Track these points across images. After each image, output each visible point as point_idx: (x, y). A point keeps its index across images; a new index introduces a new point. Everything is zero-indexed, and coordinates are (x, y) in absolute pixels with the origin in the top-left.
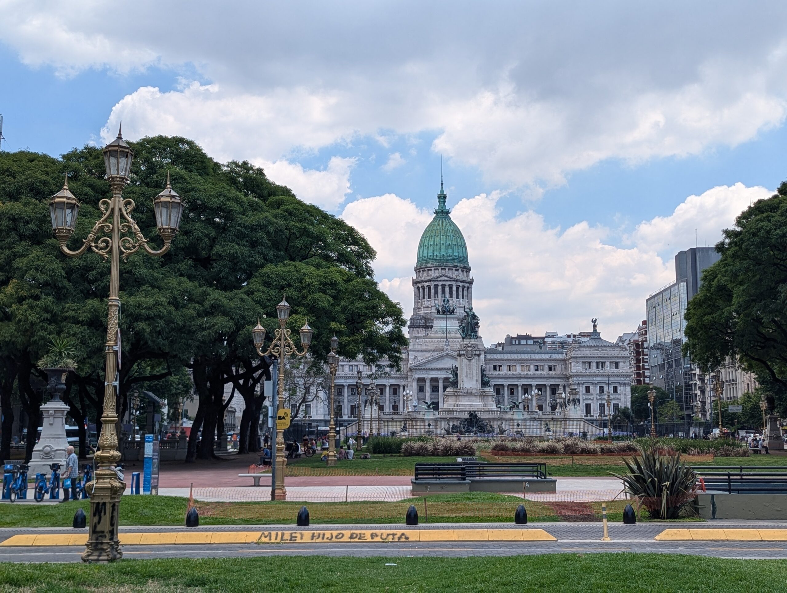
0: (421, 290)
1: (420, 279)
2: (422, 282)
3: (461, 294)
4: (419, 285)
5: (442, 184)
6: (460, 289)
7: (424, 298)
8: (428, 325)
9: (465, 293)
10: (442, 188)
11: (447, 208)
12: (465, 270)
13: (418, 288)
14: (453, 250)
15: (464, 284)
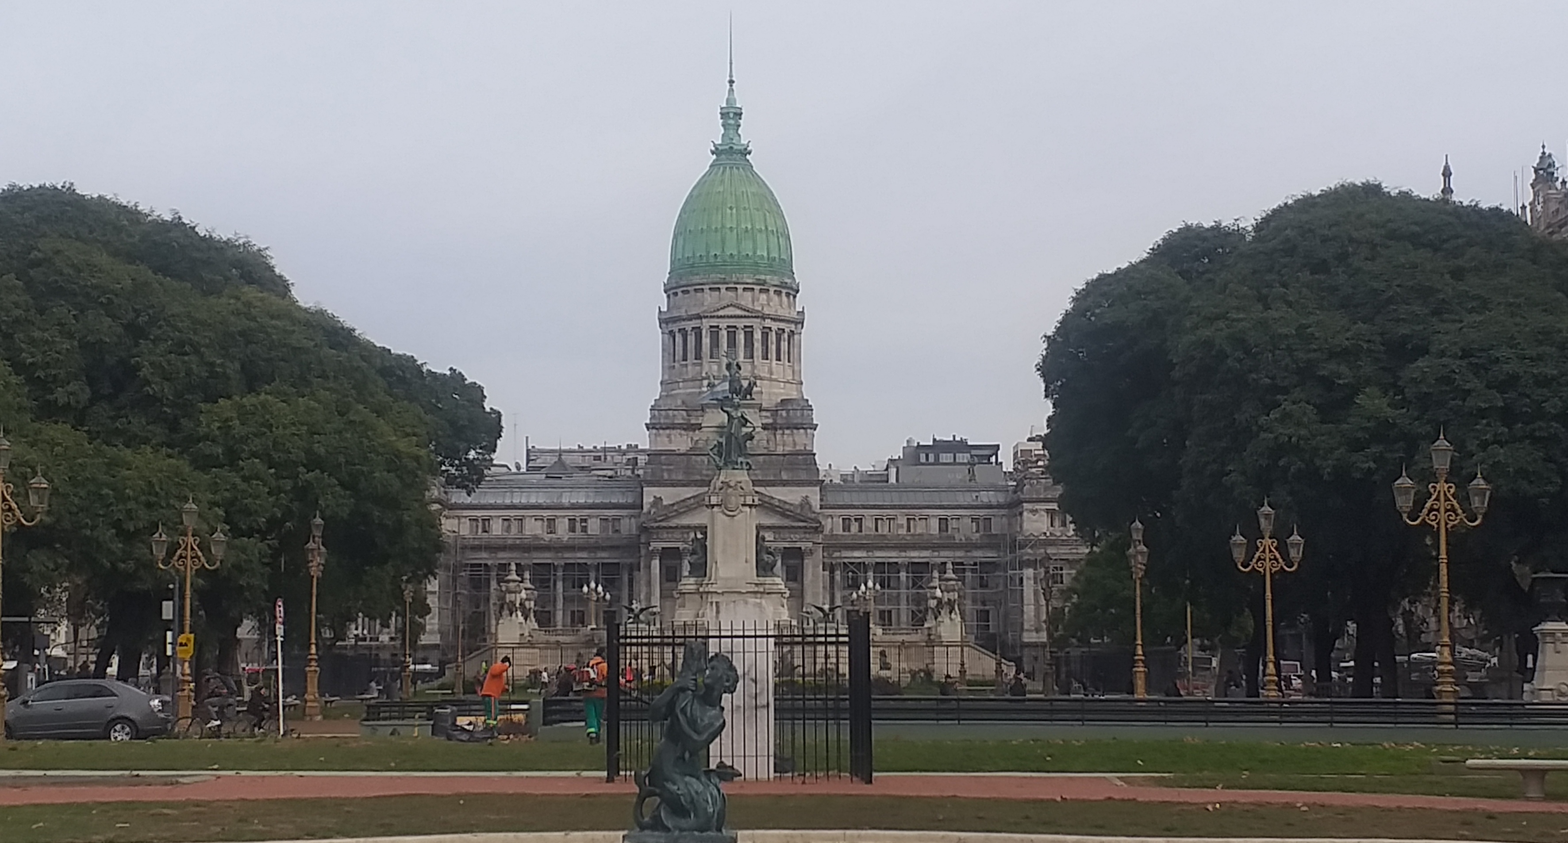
0: (679, 338)
1: (675, 314)
2: (680, 319)
3: (773, 348)
4: (675, 328)
5: (731, 82)
6: (773, 337)
7: (685, 359)
8: (693, 422)
9: (784, 345)
10: (731, 91)
11: (744, 141)
12: (784, 291)
13: (671, 333)
14: (754, 242)
15: (782, 325)
